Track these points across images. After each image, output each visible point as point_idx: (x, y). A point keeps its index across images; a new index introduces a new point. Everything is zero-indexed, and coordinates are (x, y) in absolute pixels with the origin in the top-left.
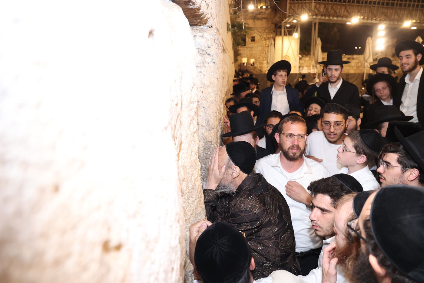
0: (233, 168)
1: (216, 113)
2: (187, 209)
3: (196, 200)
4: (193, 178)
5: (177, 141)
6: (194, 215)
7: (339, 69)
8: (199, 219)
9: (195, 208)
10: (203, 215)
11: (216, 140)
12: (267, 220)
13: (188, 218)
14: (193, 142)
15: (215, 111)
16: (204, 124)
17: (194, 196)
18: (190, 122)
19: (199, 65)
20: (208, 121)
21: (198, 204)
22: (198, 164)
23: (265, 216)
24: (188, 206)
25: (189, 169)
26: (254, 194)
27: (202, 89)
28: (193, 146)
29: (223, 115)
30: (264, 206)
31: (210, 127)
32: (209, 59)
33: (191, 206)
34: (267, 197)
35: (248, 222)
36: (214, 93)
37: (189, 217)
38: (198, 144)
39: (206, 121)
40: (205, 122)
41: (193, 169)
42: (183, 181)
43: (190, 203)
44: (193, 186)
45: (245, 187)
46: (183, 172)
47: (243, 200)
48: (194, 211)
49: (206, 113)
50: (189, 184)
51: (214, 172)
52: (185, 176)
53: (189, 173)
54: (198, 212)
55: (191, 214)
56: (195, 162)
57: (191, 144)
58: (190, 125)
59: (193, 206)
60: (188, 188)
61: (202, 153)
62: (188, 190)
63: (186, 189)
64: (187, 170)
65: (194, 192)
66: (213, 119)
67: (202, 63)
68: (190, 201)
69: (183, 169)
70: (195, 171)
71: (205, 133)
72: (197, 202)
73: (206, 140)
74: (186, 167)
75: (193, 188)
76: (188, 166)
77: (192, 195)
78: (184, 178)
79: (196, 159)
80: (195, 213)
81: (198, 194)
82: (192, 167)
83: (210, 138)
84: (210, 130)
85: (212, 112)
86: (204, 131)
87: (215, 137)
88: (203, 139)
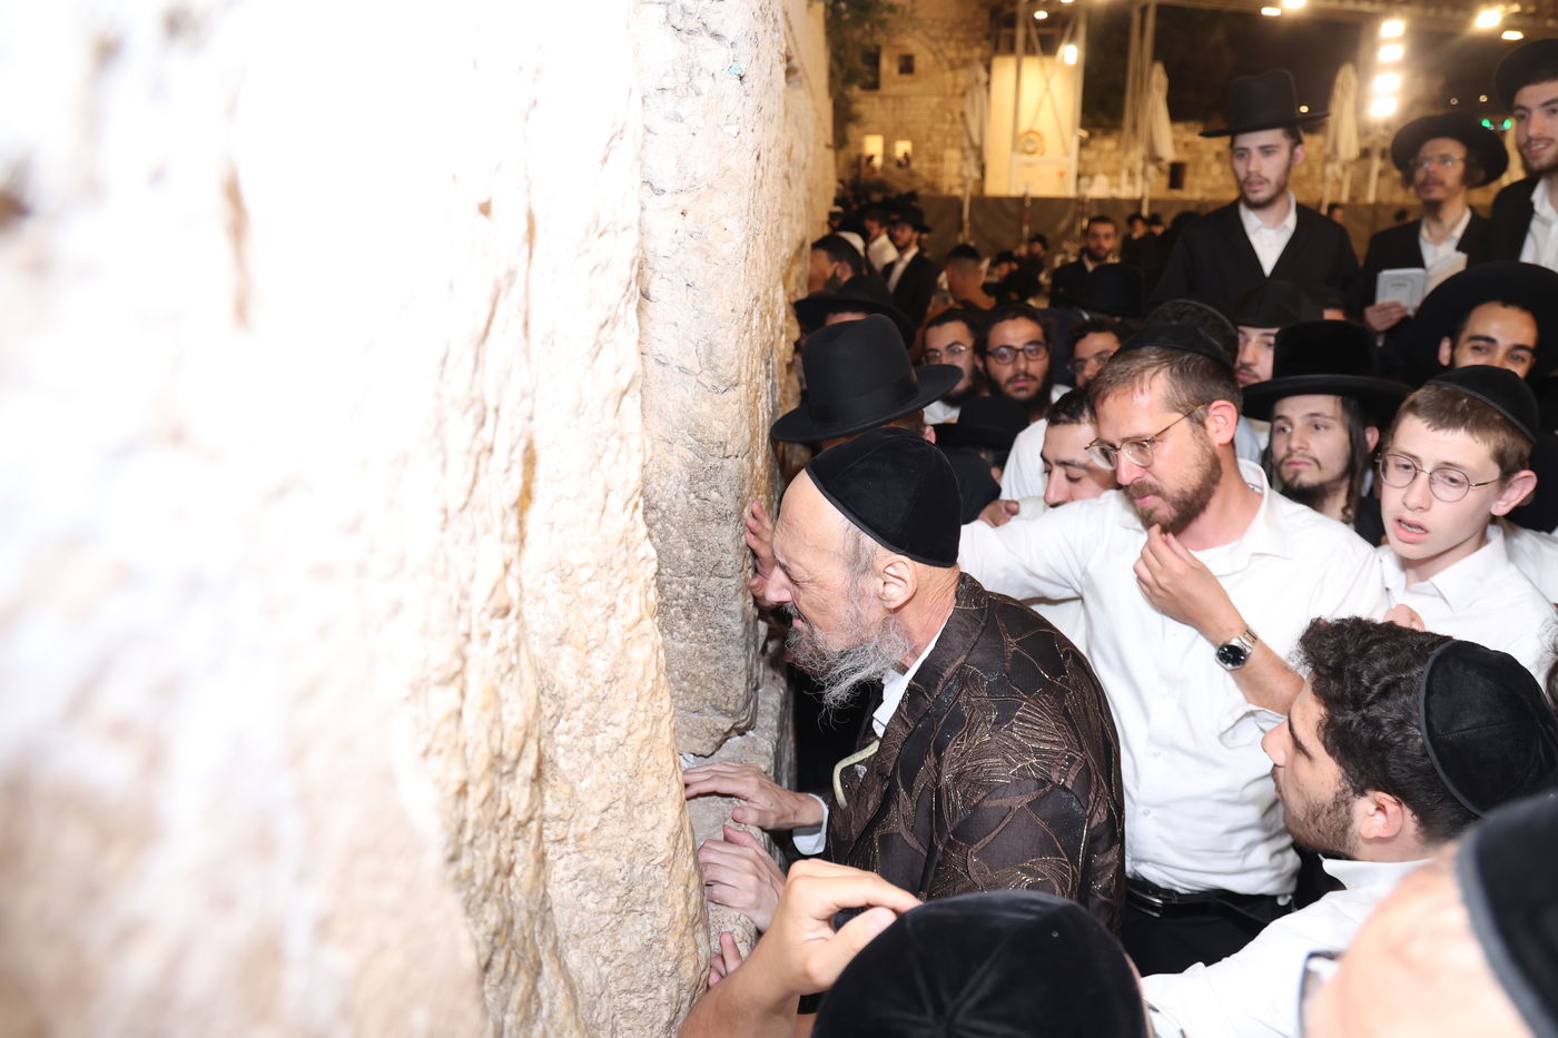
0: (881, 568)
1: (749, 312)
2: (585, 784)
3: (629, 734)
4: (615, 626)
5: (505, 437)
6: (621, 812)
7: (1277, 146)
8: (648, 826)
9: (624, 775)
10: (669, 804)
11: (747, 436)
12: (1103, 813)
13: (589, 829)
14: (614, 443)
15: (743, 303)
16: (691, 363)
17: (621, 716)
18: (598, 334)
19: (667, 83)
20: (711, 348)
21: (644, 755)
22: (640, 554)
23: (1097, 796)
24: (589, 765)
25: (590, 580)
26: (1024, 699)
27: (684, 201)
28: (616, 462)
29: (782, 332)
30: (1081, 746)
31: (718, 377)
32: (714, 56)
33: (603, 766)
36: (741, 220)
37: (594, 821)
38: (642, 450)
39: (701, 351)
40: (694, 354)
41: (617, 582)
42: (561, 641)
43: (598, 751)
44: (615, 665)
46: (561, 596)
47: (989, 742)
48: (619, 789)
49: (701, 311)
50: (594, 655)
52: (572, 618)
54: (641, 795)
55: (604, 805)
56: (624, 545)
57: (604, 451)
58: (594, 351)
59: (614, 768)
60: (590, 675)
61: (681, 494)
62: (587, 687)
63: (579, 682)
64: (581, 586)
65: (619, 694)
66: (734, 341)
67: (683, 74)
68: (602, 741)
69: (558, 579)
70: (624, 590)
71: (695, 404)
72: (638, 748)
73: (699, 437)
74: (572, 570)
75: (617, 679)
76: (586, 564)
77: (610, 714)
78: (567, 630)
79: (633, 530)
80: (628, 801)
81: (641, 706)
82: (611, 569)
83: (719, 427)
84: (717, 393)
85: (729, 308)
86: (690, 393)
87: (744, 425)
88: (685, 431)
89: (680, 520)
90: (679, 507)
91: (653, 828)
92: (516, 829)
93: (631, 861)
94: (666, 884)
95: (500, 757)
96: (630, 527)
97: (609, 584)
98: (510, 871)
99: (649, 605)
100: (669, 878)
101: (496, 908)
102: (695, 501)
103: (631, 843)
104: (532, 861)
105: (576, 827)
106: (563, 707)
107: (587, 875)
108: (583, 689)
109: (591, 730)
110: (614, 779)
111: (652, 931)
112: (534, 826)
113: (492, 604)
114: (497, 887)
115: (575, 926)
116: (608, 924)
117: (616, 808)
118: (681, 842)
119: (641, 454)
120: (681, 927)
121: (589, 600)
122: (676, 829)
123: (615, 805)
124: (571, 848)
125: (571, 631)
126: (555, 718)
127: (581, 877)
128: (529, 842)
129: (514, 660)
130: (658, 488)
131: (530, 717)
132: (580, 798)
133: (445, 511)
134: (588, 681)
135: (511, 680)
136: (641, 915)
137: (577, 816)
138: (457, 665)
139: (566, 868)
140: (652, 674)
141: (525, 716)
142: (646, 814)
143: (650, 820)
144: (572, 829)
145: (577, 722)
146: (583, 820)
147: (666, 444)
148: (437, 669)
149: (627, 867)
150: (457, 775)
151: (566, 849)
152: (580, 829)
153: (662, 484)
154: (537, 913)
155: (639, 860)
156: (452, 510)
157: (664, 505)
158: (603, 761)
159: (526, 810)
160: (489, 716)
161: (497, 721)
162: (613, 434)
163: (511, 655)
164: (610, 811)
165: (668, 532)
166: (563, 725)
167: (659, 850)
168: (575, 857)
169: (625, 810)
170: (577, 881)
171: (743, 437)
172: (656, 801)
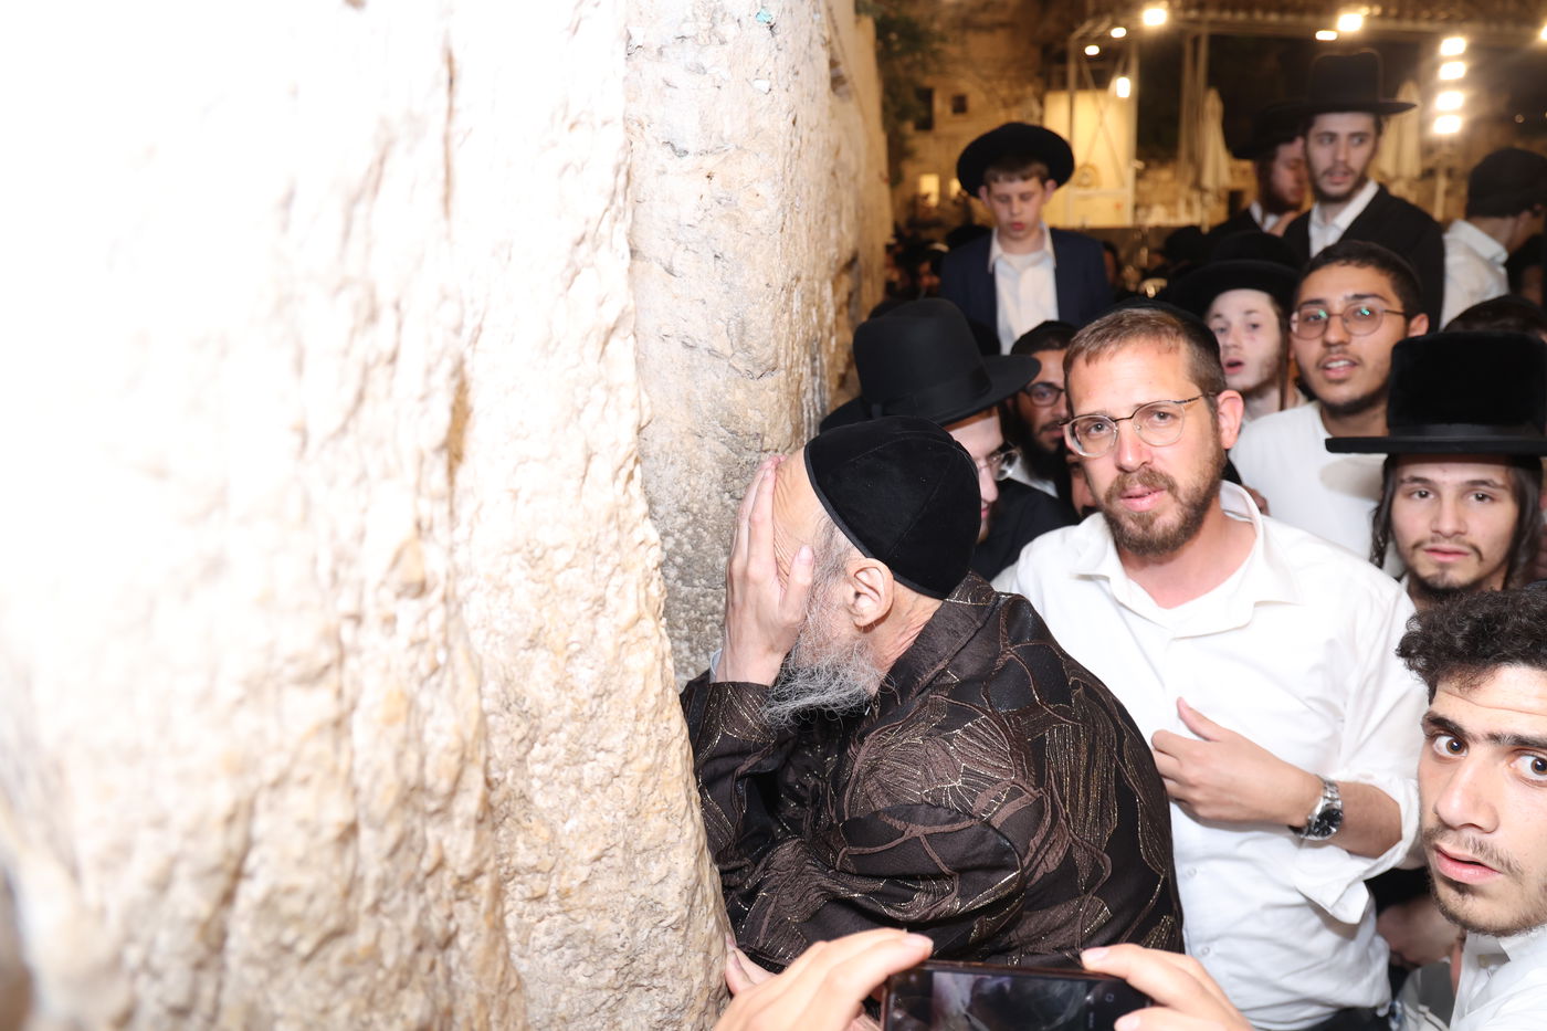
0: (852, 572)
1: (788, 291)
2: (569, 826)
3: (627, 762)
4: (604, 626)
6: (619, 861)
8: (655, 878)
9: (621, 814)
10: (680, 850)
11: (789, 430)
12: (1052, 861)
13: (575, 883)
14: (598, 394)
15: (779, 279)
16: (722, 344)
17: (615, 740)
18: (572, 253)
19: (687, 30)
20: (743, 325)
21: (647, 789)
22: (638, 537)
23: (1044, 842)
24: (575, 803)
25: (569, 566)
26: (986, 712)
27: (710, 163)
28: (602, 419)
29: (831, 334)
30: (1040, 781)
31: (753, 360)
33: (594, 803)
34: (1060, 729)
35: (944, 875)
36: (775, 183)
37: (583, 871)
38: (637, 406)
39: (733, 330)
40: (725, 334)
41: (606, 569)
42: (533, 644)
43: (587, 784)
44: (605, 675)
45: (933, 664)
46: (532, 585)
47: (918, 745)
48: (615, 832)
49: (731, 285)
50: (577, 662)
52: (546, 614)
53: (570, 594)
54: (644, 839)
55: (595, 853)
56: (613, 524)
57: (585, 404)
58: (569, 273)
59: (608, 806)
60: (572, 688)
61: (714, 494)
62: (569, 702)
63: (558, 696)
64: (558, 573)
65: (612, 713)
66: (770, 318)
67: (704, 19)
68: (591, 772)
69: (525, 564)
70: (617, 580)
71: (728, 392)
72: (638, 780)
73: (732, 428)
74: (545, 552)
75: (609, 693)
76: (561, 546)
77: (600, 738)
78: (541, 629)
79: (628, 506)
80: (627, 846)
81: (642, 728)
82: (598, 553)
83: (755, 417)
84: (753, 378)
85: (763, 281)
86: (721, 380)
87: (785, 416)
88: (716, 422)
89: (713, 524)
90: (712, 509)
91: (661, 881)
92: (457, 887)
93: (633, 922)
94: (680, 951)
95: (420, 788)
96: (623, 500)
97: (594, 571)
98: (448, 941)
99: (652, 602)
100: (683, 943)
101: (420, 996)
102: (729, 502)
103: (632, 900)
104: (484, 929)
105: (559, 880)
106: (538, 728)
107: (576, 942)
108: (564, 705)
109: (576, 758)
110: (608, 819)
111: (662, 1011)
112: (485, 883)
113: (397, 577)
114: (424, 964)
115: (561, 1007)
116: (604, 1003)
117: (613, 856)
118: (698, 897)
119: (636, 411)
120: (701, 1004)
121: (569, 592)
122: (691, 882)
123: (610, 853)
124: (554, 908)
125: (546, 630)
126: (526, 742)
127: (568, 943)
128: (478, 904)
129: (441, 657)
130: (688, 488)
131: (469, 734)
132: (563, 843)
133: (303, 432)
134: (570, 695)
135: (439, 685)
136: (648, 990)
137: (560, 866)
138: (326, 655)
139: (548, 933)
140: (656, 687)
141: (461, 736)
142: (653, 863)
143: (657, 870)
144: (554, 883)
145: (558, 746)
146: (567, 873)
147: (696, 437)
148: (292, 660)
149: (627, 929)
150: (336, 813)
151: (547, 909)
152: (565, 883)
153: (692, 483)
154: (493, 997)
155: (644, 921)
156: (317, 435)
157: (695, 508)
158: (594, 797)
159: (470, 862)
160: (397, 732)
161: (415, 738)
162: (596, 382)
163: (435, 651)
164: (604, 859)
165: (701, 538)
166: (537, 751)
167: (669, 909)
168: (560, 918)
169: (624, 859)
170: (563, 949)
171: (783, 429)
172: (664, 847)
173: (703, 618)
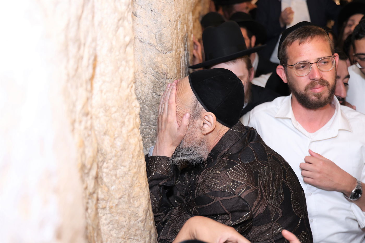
0: (203, 116)
1: (176, 22)
2: (113, 188)
3: (129, 170)
4: (124, 130)
5: (86, 53)
6: (126, 199)
8: (136, 206)
9: (127, 186)
10: (144, 198)
11: (176, 71)
13: (114, 205)
14: (124, 63)
15: (173, 18)
16: (153, 41)
17: (127, 163)
18: (118, 23)
20: (161, 35)
21: (135, 179)
22: (133, 105)
23: (259, 203)
24: (115, 181)
25: (115, 112)
26: (239, 163)
28: (125, 70)
30: (256, 184)
31: (164, 47)
33: (120, 182)
34: (263, 169)
35: (226, 214)
37: (116, 202)
38: (134, 66)
39: (157, 37)
40: (154, 38)
41: (125, 114)
42: (105, 134)
43: (118, 176)
44: (124, 144)
45: (224, 149)
46: (105, 117)
47: (218, 173)
48: (125, 191)
49: (157, 21)
50: (117, 140)
51: (168, 125)
52: (109, 126)
53: (115, 120)
54: (133, 194)
55: (120, 196)
56: (127, 101)
57: (120, 66)
59: (124, 182)
60: (115, 147)
61: (150, 93)
63: (111, 149)
64: (113, 114)
65: (126, 155)
66: (170, 32)
68: (119, 172)
69: (104, 111)
70: (127, 117)
71: (155, 58)
72: (132, 176)
73: (157, 70)
74: (109, 108)
75: (125, 149)
76: (114, 106)
77: (122, 163)
78: (107, 130)
79: (131, 96)
80: (129, 196)
81: (134, 160)
82: (123, 109)
83: (164, 67)
84: (164, 53)
85: (168, 20)
86: (153, 54)
87: (174, 66)
88: (151, 68)
89: (149, 104)
90: (149, 99)
91: (138, 207)
92: (89, 195)
93: (130, 218)
94: (143, 229)
95: (84, 166)
96: (130, 94)
97: (122, 114)
99: (137, 124)
100: (144, 227)
102: (155, 96)
103: (130, 212)
104: (94, 209)
105: (110, 203)
106: (106, 158)
107: (114, 223)
108: (113, 152)
110: (124, 187)
112: (95, 196)
113: (83, 111)
117: (124, 198)
119: (134, 68)
122: (146, 208)
123: (124, 196)
124: (108, 212)
126: (103, 162)
127: (111, 223)
128: (93, 202)
129: (90, 133)
130: (141, 91)
132: (111, 192)
134: (114, 149)
135: (89, 140)
136: (133, 240)
137: (110, 199)
139: (106, 220)
140: (138, 149)
141: (93, 154)
142: (135, 202)
144: (108, 204)
145: (111, 164)
146: (112, 201)
147: (144, 74)
149: (128, 220)
151: (106, 212)
152: (111, 205)
153: (142, 89)
154: (95, 229)
155: (133, 219)
157: (143, 98)
158: (120, 180)
159: (92, 189)
160: (81, 150)
162: (123, 60)
163: (89, 131)
164: (122, 199)
165: (145, 108)
166: (105, 165)
167: (140, 216)
168: (109, 215)
169: (128, 199)
170: (109, 225)
171: (174, 71)
172: (139, 197)
173: (145, 137)
